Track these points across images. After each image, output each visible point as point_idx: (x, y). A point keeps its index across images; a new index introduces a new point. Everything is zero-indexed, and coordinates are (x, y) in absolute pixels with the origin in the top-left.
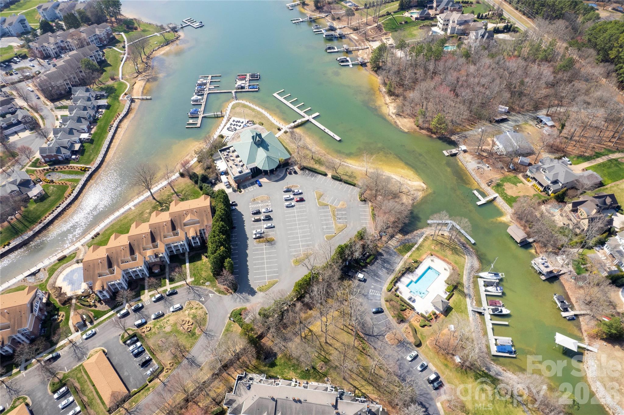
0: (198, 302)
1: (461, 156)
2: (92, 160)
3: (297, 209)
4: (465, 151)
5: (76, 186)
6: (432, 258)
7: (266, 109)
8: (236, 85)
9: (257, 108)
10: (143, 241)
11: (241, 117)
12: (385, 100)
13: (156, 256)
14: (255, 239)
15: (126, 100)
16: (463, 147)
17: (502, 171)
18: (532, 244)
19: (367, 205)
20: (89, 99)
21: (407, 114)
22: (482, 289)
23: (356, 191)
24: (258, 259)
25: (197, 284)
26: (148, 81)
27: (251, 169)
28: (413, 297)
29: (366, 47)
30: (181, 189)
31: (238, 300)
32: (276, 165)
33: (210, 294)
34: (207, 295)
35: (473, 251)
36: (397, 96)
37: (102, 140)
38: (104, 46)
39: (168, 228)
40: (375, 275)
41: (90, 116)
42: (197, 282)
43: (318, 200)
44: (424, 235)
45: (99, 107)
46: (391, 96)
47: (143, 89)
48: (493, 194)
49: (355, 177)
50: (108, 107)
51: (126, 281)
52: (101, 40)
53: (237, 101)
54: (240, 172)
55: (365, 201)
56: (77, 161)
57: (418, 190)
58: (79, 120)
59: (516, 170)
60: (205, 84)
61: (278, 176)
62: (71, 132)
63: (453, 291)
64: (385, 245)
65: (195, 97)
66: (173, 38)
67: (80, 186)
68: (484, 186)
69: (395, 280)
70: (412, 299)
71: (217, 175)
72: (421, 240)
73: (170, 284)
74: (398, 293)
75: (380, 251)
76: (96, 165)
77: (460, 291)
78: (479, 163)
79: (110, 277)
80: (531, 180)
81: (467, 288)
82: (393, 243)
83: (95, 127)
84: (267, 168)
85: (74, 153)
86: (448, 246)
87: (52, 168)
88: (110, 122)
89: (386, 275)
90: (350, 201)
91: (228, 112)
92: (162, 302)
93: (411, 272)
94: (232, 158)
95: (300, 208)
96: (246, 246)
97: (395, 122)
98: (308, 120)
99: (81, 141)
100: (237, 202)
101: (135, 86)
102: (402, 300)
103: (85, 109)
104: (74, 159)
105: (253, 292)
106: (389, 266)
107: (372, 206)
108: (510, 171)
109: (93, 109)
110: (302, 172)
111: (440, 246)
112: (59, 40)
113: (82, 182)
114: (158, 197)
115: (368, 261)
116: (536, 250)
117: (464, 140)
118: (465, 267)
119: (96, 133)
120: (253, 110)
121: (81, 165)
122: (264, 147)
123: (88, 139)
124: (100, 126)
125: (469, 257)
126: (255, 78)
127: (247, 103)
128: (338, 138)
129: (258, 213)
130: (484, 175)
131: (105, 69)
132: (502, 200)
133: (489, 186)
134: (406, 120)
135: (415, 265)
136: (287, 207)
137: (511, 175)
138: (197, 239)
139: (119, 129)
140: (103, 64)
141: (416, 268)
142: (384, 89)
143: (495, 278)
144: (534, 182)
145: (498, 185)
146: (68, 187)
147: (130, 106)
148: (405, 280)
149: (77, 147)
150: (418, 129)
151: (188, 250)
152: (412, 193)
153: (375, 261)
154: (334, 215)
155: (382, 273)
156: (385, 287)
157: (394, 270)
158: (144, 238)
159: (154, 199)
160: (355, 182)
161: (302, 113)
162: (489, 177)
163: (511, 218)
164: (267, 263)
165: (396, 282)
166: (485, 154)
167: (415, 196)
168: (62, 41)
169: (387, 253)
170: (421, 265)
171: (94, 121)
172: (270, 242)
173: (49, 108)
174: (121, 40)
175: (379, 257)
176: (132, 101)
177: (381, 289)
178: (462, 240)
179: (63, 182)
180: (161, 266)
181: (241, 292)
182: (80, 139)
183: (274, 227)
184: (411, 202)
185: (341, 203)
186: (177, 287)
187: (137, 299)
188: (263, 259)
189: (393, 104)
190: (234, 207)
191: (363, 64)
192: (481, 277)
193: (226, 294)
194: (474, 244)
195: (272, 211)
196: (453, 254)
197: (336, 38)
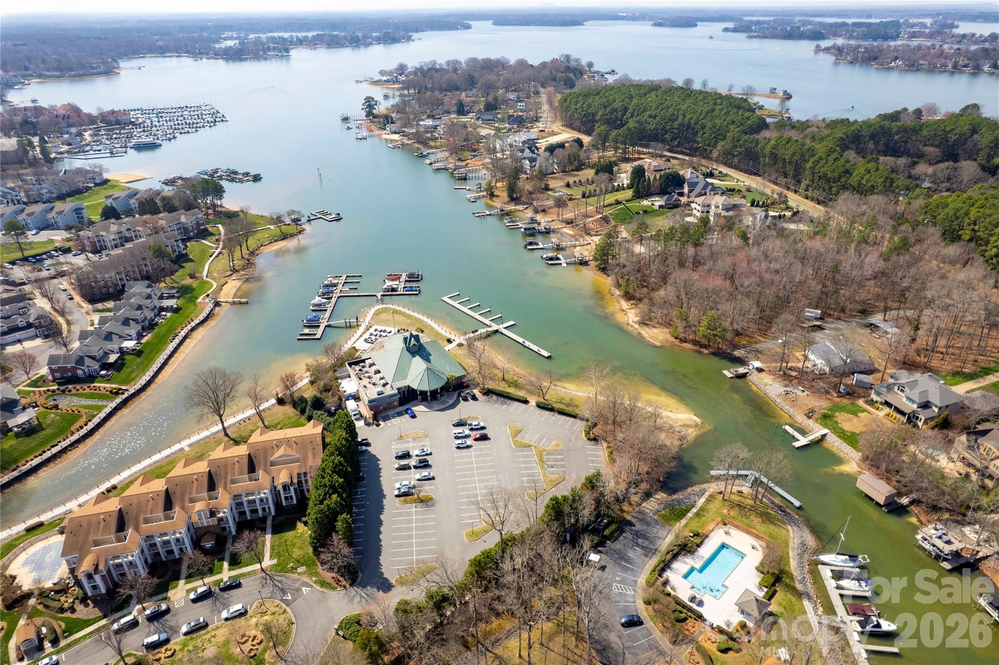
0: (278, 602)
1: (754, 377)
2: (133, 380)
3: (475, 450)
4: (760, 370)
5: (95, 416)
6: (726, 528)
7: (430, 316)
8: (385, 287)
9: (416, 315)
10: (191, 488)
11: (388, 326)
12: (621, 306)
13: (213, 514)
14: (397, 496)
15: (207, 303)
16: (758, 364)
17: (828, 396)
18: (909, 509)
19: (599, 447)
20: (149, 297)
21: (658, 323)
22: (831, 584)
23: (580, 426)
24: (400, 530)
25: (281, 571)
26: (247, 280)
27: (399, 389)
28: (697, 596)
29: (586, 242)
30: (276, 422)
31: (358, 598)
32: (443, 383)
33: (304, 589)
34: (298, 590)
35: (801, 519)
36: (640, 300)
37: (157, 353)
38: (189, 239)
39: (241, 468)
40: (621, 558)
41: (146, 318)
42: (281, 568)
43: (513, 437)
44: (707, 494)
45: (162, 309)
46: (629, 299)
47: (237, 290)
48: (818, 430)
49: (577, 406)
50: (176, 310)
51: (146, 561)
52: (186, 230)
53: (384, 306)
54: (380, 393)
55: (595, 439)
56: (107, 379)
57: (689, 426)
58: (126, 322)
59: (851, 394)
60: (335, 285)
61: (444, 403)
62: (108, 337)
63: (774, 585)
64: (637, 509)
65: (317, 300)
66: (295, 231)
67: (102, 415)
68: (801, 419)
69: (662, 565)
70: (697, 600)
71: (340, 399)
72: (702, 500)
73: (229, 570)
74: (668, 589)
75: (629, 518)
76: (138, 386)
77: (787, 585)
78: (786, 386)
79: (115, 547)
80: (881, 406)
81: (801, 582)
82: (650, 506)
83: (149, 335)
84: (425, 387)
85: (106, 366)
86: (753, 509)
87: (62, 388)
88: (175, 329)
89: (644, 557)
90: (570, 440)
91: (368, 319)
92: (208, 602)
93: (689, 552)
94: (367, 375)
95: (481, 450)
96: (380, 509)
97: (639, 333)
98: (497, 331)
99: (121, 351)
100: (370, 441)
101: (224, 287)
102: (678, 602)
103: (140, 308)
104: (103, 376)
105: (386, 586)
106: (646, 543)
107: (608, 447)
108: (841, 397)
109: (153, 310)
110: (485, 397)
111: (737, 509)
112: (123, 229)
113: (108, 410)
114: (233, 433)
115: (607, 532)
116: (918, 517)
117: (756, 355)
118: (791, 545)
119: (148, 343)
120: (409, 316)
121: (113, 386)
122: (422, 357)
123: (133, 350)
124: (158, 333)
125: (795, 528)
126: (414, 278)
127: (401, 309)
128: (546, 354)
129: (406, 455)
130: (798, 402)
131: (184, 265)
132: (837, 439)
133: (809, 418)
134: (655, 330)
135: (697, 540)
136: (458, 448)
137: (845, 401)
138: (292, 488)
139: (188, 340)
140: (181, 259)
141: (699, 546)
142: (617, 292)
143: (852, 565)
144: (887, 410)
145: (825, 417)
146: (82, 416)
147: (212, 310)
148: (681, 566)
149: (113, 358)
150: (677, 342)
151: (273, 513)
152: (677, 429)
153: (620, 535)
154: (541, 460)
155: (635, 554)
156: (642, 579)
157: (656, 550)
158: (195, 482)
159: (227, 435)
160: (577, 411)
161: (487, 322)
162: (807, 405)
163: (859, 466)
164: (417, 536)
165: (663, 570)
166: (794, 374)
167: (683, 433)
168: (128, 230)
169: (642, 521)
170: (707, 540)
171: (151, 326)
172: (426, 502)
173: (84, 311)
174: (216, 233)
175: (627, 528)
176: (217, 304)
177: (636, 582)
178: (777, 501)
179: (74, 409)
180: (218, 535)
181: (364, 586)
182: (121, 349)
183: (433, 478)
184: (677, 443)
185: (553, 443)
186: (243, 575)
187: (160, 597)
188: (410, 529)
189: (633, 311)
190: (364, 448)
191: (583, 263)
192: (824, 564)
193: (334, 589)
194: (799, 508)
195: (431, 454)
196: (763, 522)
197: (540, 232)
